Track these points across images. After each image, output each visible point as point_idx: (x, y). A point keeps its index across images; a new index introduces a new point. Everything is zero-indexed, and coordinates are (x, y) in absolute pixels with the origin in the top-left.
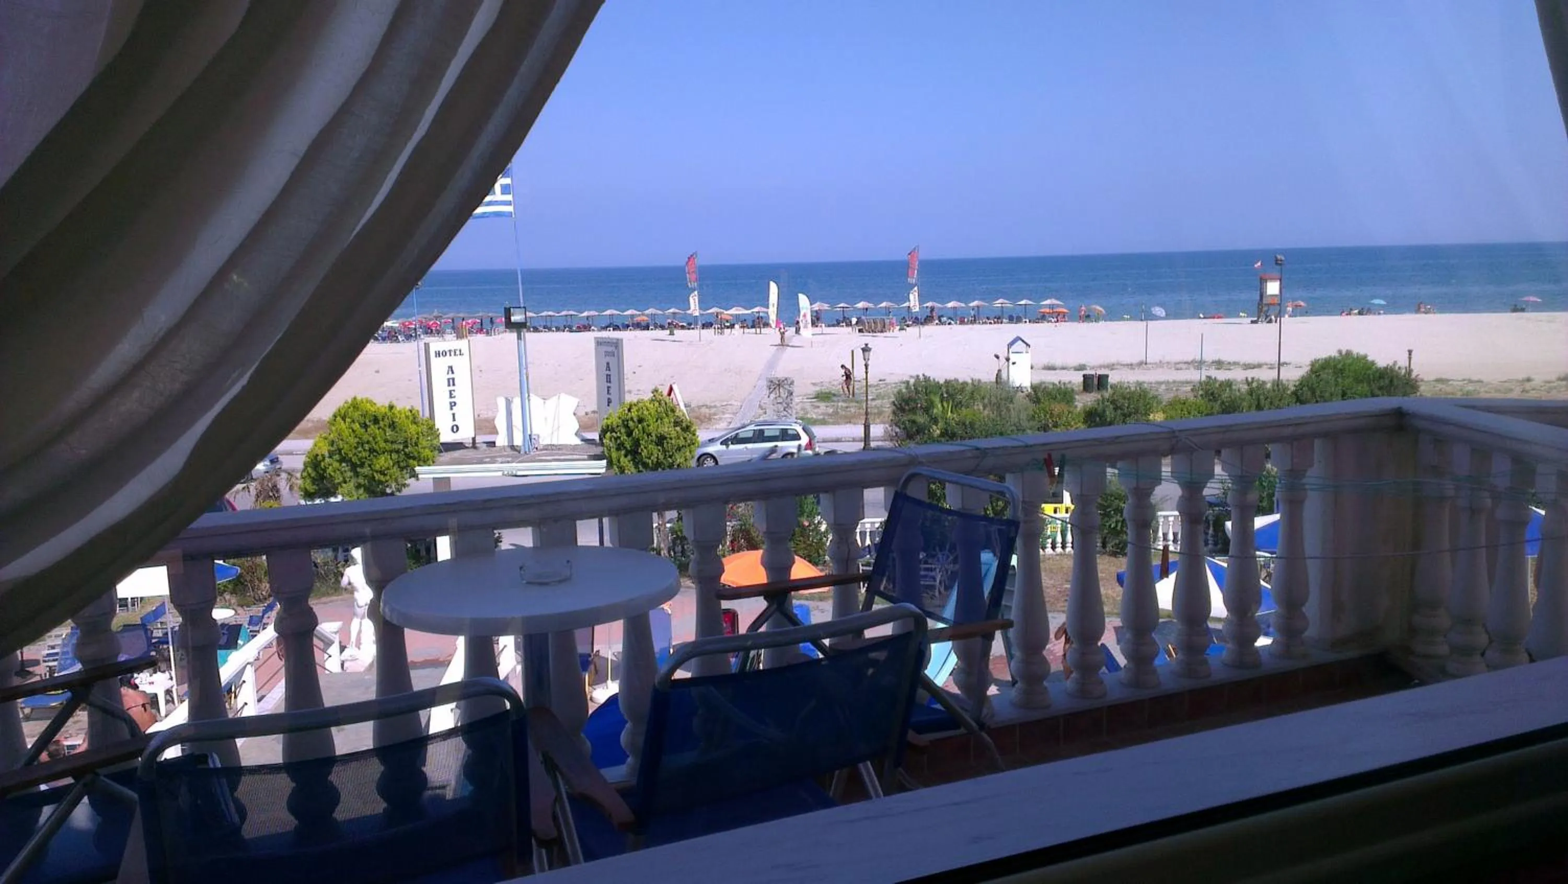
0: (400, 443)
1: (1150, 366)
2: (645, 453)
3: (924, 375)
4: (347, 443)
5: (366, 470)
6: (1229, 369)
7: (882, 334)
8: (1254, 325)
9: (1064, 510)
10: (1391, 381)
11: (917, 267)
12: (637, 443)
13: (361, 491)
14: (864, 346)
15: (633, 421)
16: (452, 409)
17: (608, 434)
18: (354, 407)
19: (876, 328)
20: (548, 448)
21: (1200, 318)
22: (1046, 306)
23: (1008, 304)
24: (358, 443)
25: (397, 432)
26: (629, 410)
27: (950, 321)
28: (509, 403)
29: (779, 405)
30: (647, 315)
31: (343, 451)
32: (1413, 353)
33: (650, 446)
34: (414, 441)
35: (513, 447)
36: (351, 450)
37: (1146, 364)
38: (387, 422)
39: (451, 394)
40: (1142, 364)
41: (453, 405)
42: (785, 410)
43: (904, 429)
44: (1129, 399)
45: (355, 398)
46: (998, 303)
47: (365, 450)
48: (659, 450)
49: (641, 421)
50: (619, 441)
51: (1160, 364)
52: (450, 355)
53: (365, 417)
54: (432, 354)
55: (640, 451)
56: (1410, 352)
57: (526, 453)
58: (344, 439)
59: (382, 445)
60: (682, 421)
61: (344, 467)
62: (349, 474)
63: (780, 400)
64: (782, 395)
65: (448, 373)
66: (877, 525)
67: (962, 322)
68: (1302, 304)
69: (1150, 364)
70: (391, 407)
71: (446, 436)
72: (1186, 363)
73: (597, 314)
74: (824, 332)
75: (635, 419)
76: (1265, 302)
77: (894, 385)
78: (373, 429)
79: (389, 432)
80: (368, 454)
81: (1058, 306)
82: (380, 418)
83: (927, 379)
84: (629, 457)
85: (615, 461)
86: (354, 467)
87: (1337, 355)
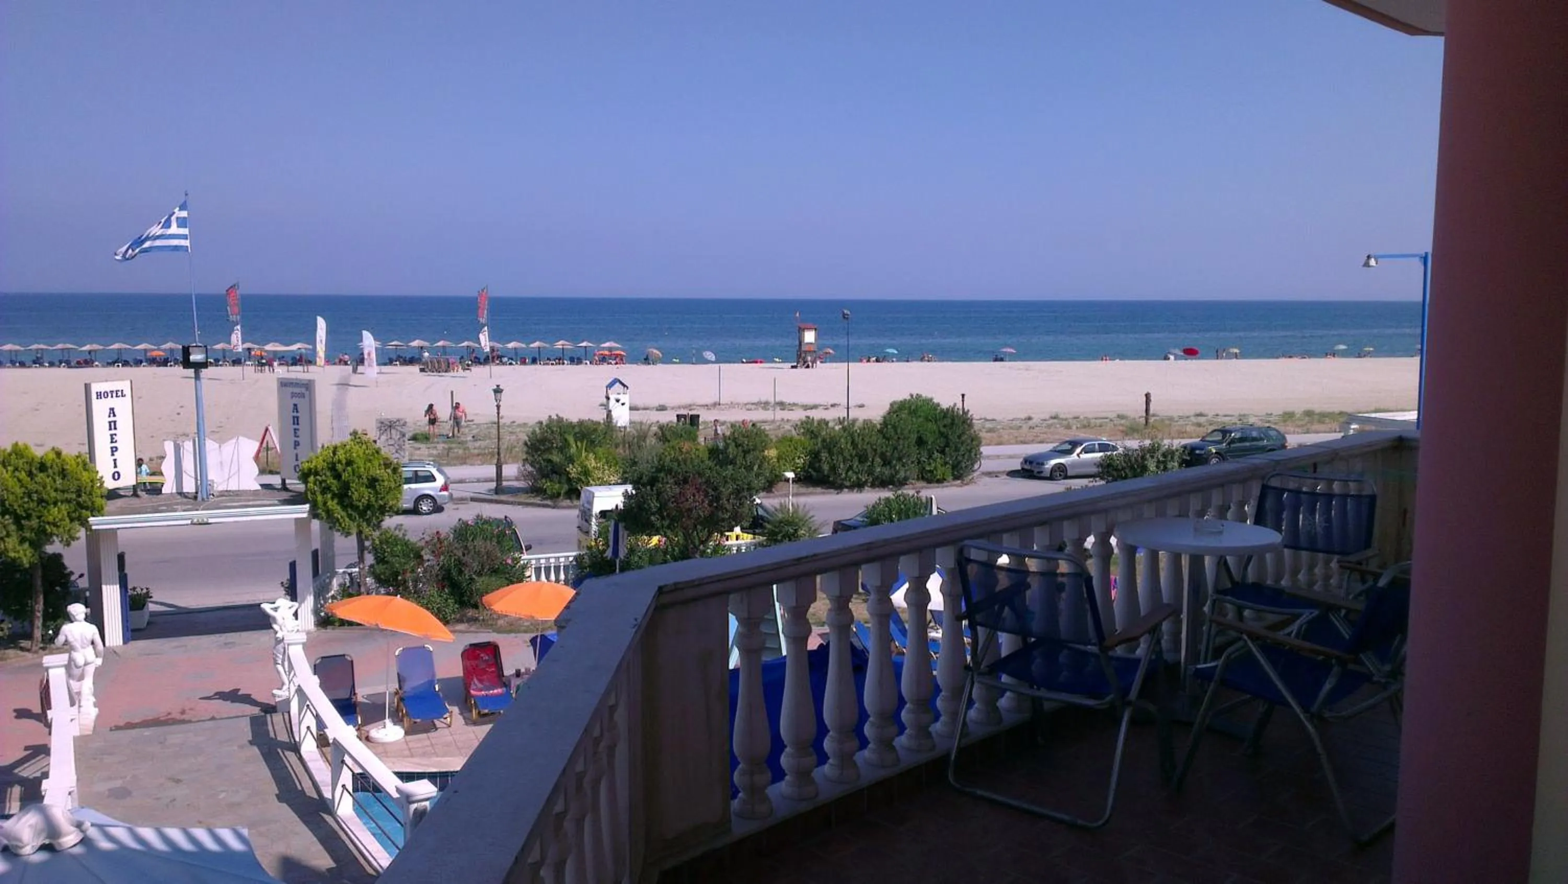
0: (72, 492)
1: (723, 407)
2: (356, 496)
3: (557, 415)
4: (13, 493)
5: (34, 523)
6: (792, 410)
7: (447, 374)
8: (794, 370)
9: (735, 538)
10: (953, 420)
11: (486, 307)
12: (346, 486)
13: (26, 545)
14: (495, 387)
15: (342, 464)
16: (113, 455)
17: (312, 478)
18: (16, 454)
19: (440, 367)
20: (224, 494)
21: (743, 362)
22: (604, 348)
23: (569, 346)
24: (24, 493)
25: (68, 480)
26: (334, 453)
27: (510, 361)
28: (177, 448)
29: (391, 447)
30: (164, 350)
31: (7, 502)
32: (966, 397)
33: (361, 489)
34: (88, 489)
35: (181, 494)
36: (16, 501)
37: (719, 404)
38: (56, 469)
39: (112, 439)
40: (716, 405)
41: (114, 450)
42: (397, 452)
43: (539, 468)
44: (747, 437)
45: (16, 444)
46: (559, 344)
47: (32, 500)
48: (370, 493)
49: (349, 463)
50: (323, 485)
51: (732, 405)
52: (112, 397)
53: (31, 465)
54: (94, 396)
55: (350, 494)
56: (963, 396)
57: (203, 499)
58: (10, 489)
59: (53, 494)
60: (391, 464)
61: (7, 520)
62: (13, 527)
63: (391, 442)
64: (394, 436)
65: (109, 416)
66: (571, 559)
67: (523, 362)
68: (831, 351)
69: (723, 405)
70: (58, 454)
71: (110, 484)
72: (753, 404)
73: (101, 347)
74: (383, 371)
75: (344, 462)
76: (803, 349)
77: (485, 426)
78: (40, 476)
79: (59, 481)
80: (35, 504)
81: (617, 349)
82: (49, 465)
83: (560, 420)
84: (336, 501)
85: (320, 504)
86: (17, 520)
87: (909, 398)
